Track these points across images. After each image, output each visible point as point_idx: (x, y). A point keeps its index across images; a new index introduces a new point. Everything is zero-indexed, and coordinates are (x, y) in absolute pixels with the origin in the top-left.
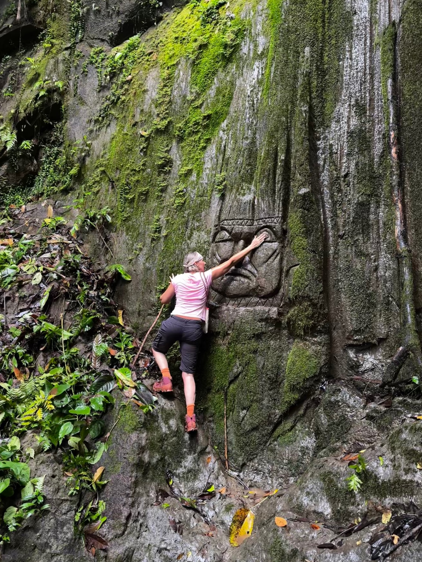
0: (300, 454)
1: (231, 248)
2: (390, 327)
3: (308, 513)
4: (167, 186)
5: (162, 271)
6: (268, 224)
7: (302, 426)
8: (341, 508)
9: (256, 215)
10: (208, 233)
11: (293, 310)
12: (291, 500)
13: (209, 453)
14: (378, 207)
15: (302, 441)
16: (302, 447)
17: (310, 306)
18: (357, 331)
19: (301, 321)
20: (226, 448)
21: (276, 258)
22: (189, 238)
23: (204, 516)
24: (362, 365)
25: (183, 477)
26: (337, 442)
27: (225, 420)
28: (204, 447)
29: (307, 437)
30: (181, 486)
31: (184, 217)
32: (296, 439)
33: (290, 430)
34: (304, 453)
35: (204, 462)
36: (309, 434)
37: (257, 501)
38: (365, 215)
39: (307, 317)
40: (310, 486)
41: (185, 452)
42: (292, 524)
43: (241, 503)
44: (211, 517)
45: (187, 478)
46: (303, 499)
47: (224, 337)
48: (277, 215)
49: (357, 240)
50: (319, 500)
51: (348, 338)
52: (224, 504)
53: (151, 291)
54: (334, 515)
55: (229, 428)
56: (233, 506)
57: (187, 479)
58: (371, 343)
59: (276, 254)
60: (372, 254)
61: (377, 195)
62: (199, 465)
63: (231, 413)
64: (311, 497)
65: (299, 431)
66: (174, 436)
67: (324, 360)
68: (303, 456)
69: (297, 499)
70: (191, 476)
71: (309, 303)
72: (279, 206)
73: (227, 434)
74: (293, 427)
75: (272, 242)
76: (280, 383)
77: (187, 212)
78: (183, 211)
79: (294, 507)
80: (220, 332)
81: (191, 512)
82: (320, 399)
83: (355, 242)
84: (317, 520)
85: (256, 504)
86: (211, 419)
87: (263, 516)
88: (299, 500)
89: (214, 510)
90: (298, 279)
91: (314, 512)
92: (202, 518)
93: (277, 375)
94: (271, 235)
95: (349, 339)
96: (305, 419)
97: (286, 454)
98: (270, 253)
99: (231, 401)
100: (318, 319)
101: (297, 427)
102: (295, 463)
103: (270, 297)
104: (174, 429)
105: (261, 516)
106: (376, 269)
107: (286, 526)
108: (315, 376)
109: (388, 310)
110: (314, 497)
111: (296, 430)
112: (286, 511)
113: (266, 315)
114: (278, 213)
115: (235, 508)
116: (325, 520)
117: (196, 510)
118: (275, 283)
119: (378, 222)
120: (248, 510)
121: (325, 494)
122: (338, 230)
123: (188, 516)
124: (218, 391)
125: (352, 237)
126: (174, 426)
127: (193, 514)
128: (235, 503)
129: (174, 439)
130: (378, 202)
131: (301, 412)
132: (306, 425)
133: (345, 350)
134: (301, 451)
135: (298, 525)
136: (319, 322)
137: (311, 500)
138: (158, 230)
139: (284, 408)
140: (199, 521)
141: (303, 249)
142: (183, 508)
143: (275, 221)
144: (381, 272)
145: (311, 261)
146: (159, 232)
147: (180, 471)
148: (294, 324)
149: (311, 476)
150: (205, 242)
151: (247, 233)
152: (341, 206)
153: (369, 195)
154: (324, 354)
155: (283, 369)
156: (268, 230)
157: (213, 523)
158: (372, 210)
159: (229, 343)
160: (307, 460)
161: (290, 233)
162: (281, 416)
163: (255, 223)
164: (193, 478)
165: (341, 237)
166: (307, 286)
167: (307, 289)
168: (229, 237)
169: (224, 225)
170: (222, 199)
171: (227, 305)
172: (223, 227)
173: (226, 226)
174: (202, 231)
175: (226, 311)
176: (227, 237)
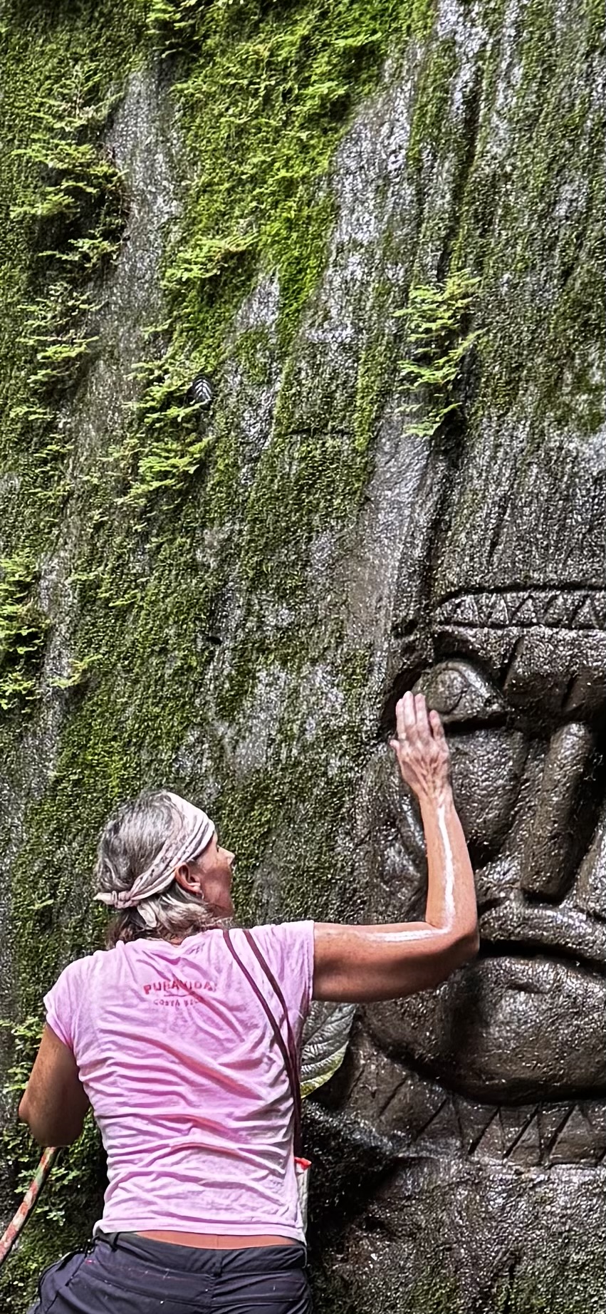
1: (501, 779)
4: (84, 366)
10: (353, 673)
22: (229, 707)
77: (213, 536)
138: (25, 653)
146: (34, 666)
150: (330, 735)
168: (488, 702)
169: (459, 624)
170: (445, 452)
171: (471, 1152)
172: (450, 635)
173: (469, 633)
174: (314, 662)
175: (463, 1192)
176: (478, 705)
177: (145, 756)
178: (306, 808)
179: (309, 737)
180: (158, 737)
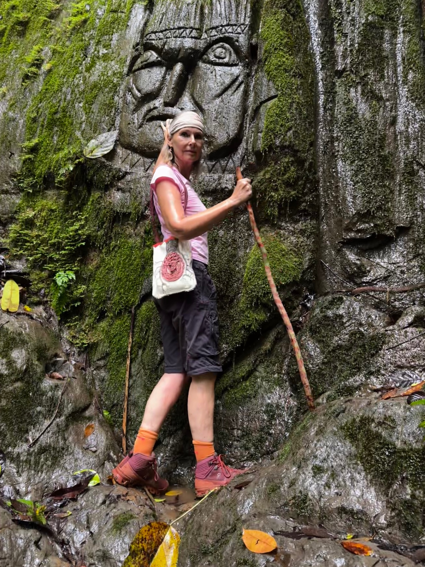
0: (266, 418)
1: (160, 78)
2: (416, 209)
3: (325, 515)
4: (59, 11)
5: (34, 120)
6: (227, 35)
7: (268, 370)
8: (413, 496)
9: (207, 22)
10: (122, 62)
11: (262, 173)
12: (274, 489)
13: (90, 419)
14: (394, 36)
15: (269, 395)
16: (268, 405)
17: (292, 163)
18: (363, 216)
19: (276, 190)
20: (125, 415)
21: (237, 89)
22: (88, 70)
23: (63, 543)
24: (369, 271)
25: (28, 461)
26: (354, 375)
27: (128, 362)
28: (81, 405)
29: (278, 388)
30: (21, 479)
31: (82, 40)
32: (256, 392)
33: (245, 378)
34: (273, 416)
35: (77, 434)
36: (279, 383)
37: (181, 508)
38: (377, 42)
39: (288, 184)
40: (322, 452)
41: (40, 412)
42: (291, 546)
43: (150, 511)
44: (78, 545)
45: (37, 463)
46: (307, 484)
47: (138, 222)
48: (242, 21)
49: (366, 75)
50: (348, 483)
51: (348, 229)
52: (112, 514)
53: (12, 154)
54: (398, 515)
55: (134, 378)
56: (132, 517)
57: (37, 467)
58: (385, 236)
59: (237, 83)
60: (388, 100)
61: (392, 19)
62: (65, 439)
63: (140, 352)
64: (325, 476)
65: (263, 378)
66: (17, 380)
67: (309, 259)
68: (270, 421)
69: (292, 484)
70: (46, 460)
71: (291, 159)
72: (246, 8)
73: (129, 388)
74: (250, 373)
75: (232, 65)
76: (232, 301)
77: (87, 34)
78: (82, 33)
79: (286, 505)
80: (130, 213)
81: (32, 534)
82: (300, 323)
83: (362, 78)
84: (350, 530)
85: (182, 513)
86: (101, 363)
87: (203, 532)
88: (298, 487)
89: (88, 528)
90: (275, 118)
91: (342, 510)
92: (58, 547)
93: (228, 285)
94: (230, 55)
95: (350, 230)
96: (273, 359)
97: (237, 420)
98: (227, 81)
99: (142, 329)
100: (304, 189)
101: (257, 374)
102: (256, 435)
103: (223, 157)
104: (19, 366)
105: (199, 535)
106: (394, 122)
107: (274, 553)
108: (294, 283)
109: (411, 182)
110: (334, 476)
111: (256, 378)
112: (266, 514)
113: (214, 185)
114: (245, 18)
115: (136, 521)
116: (374, 531)
117: (45, 531)
118: (232, 130)
119: (394, 56)
120: (166, 527)
121: (360, 467)
122: (335, 63)
123: (21, 542)
124: (120, 313)
125: (357, 73)
126: (20, 361)
127: (34, 539)
128: (136, 511)
129: (18, 384)
130: (394, 29)
131: (267, 346)
132: (275, 368)
133: (339, 251)
134: (266, 412)
135: (307, 546)
136: (305, 195)
137: (328, 485)
138: (38, 64)
139: (239, 337)
140: (46, 556)
141: (286, 71)
142: (14, 525)
143: (239, 30)
144: (400, 126)
145: (297, 89)
146: (39, 66)
147: (22, 448)
148: (263, 198)
149: (317, 434)
150: (114, 74)
151: (191, 48)
152: (340, 28)
153: (382, 17)
154: (309, 250)
155: (239, 276)
156: (227, 46)
157: (83, 558)
158: (387, 37)
159: (145, 232)
160: (277, 428)
161: (264, 47)
162: (231, 354)
163: (204, 36)
164: (49, 463)
165: (339, 74)
166: (290, 129)
167: (290, 133)
168: (157, 58)
169: (150, 40)
170: (149, 9)
171: (147, 171)
172: (148, 43)
173: (153, 42)
174: (112, 60)
175: (143, 179)
176: (155, 58)
177: (65, 80)
178: (107, 89)
179: (109, 74)
180: (69, 76)
